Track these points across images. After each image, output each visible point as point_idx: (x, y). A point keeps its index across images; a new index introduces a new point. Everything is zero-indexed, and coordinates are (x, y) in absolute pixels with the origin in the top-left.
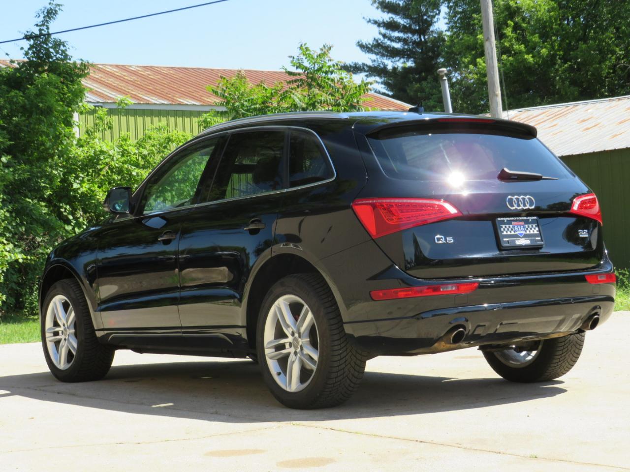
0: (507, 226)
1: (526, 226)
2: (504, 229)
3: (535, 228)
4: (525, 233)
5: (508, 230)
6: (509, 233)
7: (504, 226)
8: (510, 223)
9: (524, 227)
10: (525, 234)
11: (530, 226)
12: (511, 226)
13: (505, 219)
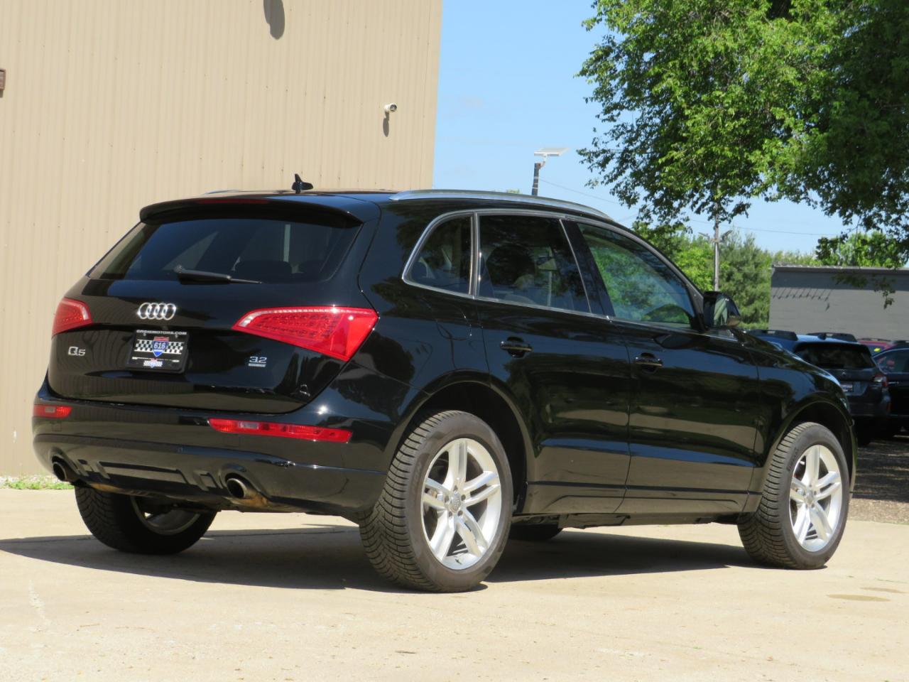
0: (146, 341)
1: (170, 343)
2: (140, 345)
3: (179, 348)
4: (164, 352)
5: (145, 346)
6: (144, 350)
7: (141, 341)
8: (150, 337)
9: (167, 344)
10: (163, 354)
11: (175, 343)
12: (151, 342)
13: (145, 332)
